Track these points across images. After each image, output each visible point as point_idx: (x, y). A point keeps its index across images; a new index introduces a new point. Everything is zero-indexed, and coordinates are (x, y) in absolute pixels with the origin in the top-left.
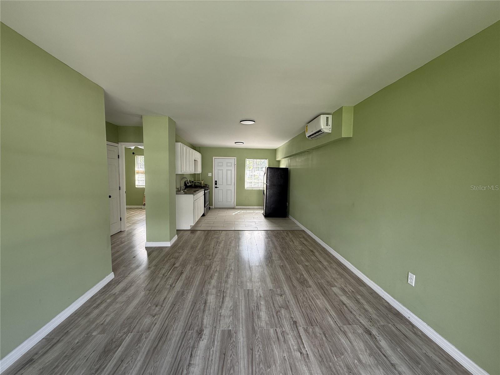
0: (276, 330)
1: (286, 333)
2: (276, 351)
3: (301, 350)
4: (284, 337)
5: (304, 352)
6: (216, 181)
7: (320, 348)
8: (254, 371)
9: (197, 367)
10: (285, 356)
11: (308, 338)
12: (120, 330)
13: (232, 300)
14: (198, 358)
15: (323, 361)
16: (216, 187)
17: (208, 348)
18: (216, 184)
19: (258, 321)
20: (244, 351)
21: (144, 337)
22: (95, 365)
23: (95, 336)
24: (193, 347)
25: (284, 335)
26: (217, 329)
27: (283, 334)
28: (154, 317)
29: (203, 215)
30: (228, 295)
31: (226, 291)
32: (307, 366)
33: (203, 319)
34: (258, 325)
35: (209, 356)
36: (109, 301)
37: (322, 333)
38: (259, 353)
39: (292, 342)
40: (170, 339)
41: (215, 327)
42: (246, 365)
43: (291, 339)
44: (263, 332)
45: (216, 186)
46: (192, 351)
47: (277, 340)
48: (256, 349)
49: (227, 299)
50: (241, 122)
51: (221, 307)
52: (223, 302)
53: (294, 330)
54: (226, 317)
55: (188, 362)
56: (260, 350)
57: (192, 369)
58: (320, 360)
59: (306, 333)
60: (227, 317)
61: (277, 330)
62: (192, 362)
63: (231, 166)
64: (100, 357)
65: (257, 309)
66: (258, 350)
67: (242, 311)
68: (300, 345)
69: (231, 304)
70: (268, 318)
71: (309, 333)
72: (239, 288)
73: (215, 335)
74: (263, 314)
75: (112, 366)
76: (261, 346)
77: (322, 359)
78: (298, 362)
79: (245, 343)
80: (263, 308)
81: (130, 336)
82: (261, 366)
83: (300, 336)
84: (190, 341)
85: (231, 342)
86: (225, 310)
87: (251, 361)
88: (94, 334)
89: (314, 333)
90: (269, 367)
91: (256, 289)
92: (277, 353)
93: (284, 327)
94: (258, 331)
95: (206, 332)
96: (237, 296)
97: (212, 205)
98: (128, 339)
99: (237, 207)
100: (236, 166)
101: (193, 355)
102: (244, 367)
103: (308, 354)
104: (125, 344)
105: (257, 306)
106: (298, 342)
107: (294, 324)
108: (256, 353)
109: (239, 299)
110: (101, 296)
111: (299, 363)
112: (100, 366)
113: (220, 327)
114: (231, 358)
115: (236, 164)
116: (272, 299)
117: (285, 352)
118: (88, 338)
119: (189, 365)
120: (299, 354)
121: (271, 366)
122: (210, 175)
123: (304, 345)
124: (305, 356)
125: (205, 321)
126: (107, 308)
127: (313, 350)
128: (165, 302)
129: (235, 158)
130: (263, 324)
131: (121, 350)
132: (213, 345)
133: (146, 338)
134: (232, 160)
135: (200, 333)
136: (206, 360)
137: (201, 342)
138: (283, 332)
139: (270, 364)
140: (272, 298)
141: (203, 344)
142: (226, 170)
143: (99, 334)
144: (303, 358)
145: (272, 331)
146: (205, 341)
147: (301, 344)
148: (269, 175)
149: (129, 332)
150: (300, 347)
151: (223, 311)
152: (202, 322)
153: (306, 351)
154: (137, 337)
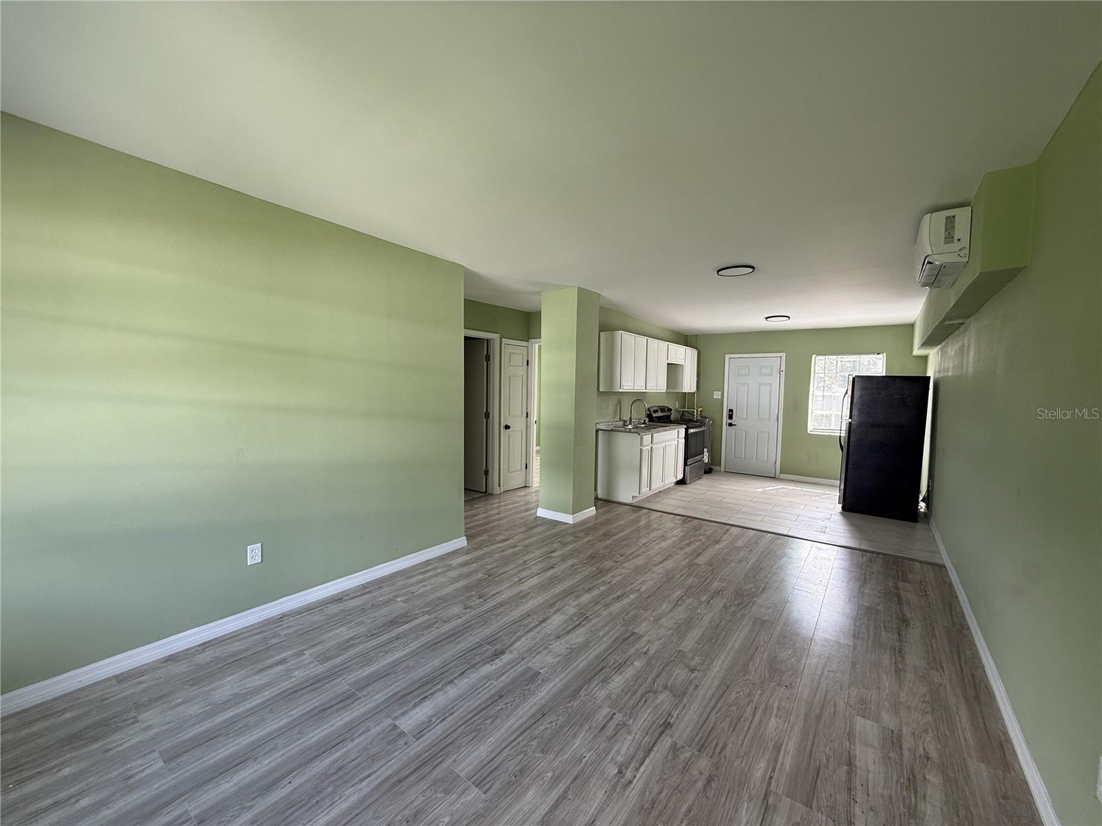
0: (614, 714)
1: (629, 729)
2: (578, 741)
3: (627, 768)
4: (617, 732)
5: (628, 774)
6: (731, 411)
7: (668, 792)
8: (518, 741)
9: (455, 689)
10: (585, 757)
11: (664, 762)
12: (421, 608)
13: (588, 636)
14: (467, 680)
15: (649, 813)
16: (730, 425)
17: (488, 677)
18: (731, 417)
19: (597, 685)
20: (530, 709)
21: (437, 625)
22: (375, 630)
23: (398, 602)
24: (473, 666)
25: (620, 729)
26: (523, 663)
27: (620, 727)
28: (466, 609)
29: (681, 482)
30: (587, 626)
31: (591, 619)
32: (609, 796)
33: (518, 639)
34: (590, 690)
35: (481, 687)
36: (438, 571)
37: (706, 773)
38: (548, 726)
39: (624, 747)
40: (457, 643)
41: (523, 659)
42: (514, 727)
43: (627, 743)
44: (588, 704)
45: (729, 421)
46: (468, 669)
47: (600, 727)
48: (553, 718)
49: (581, 630)
50: (720, 273)
51: (559, 637)
52: (569, 632)
53: (649, 733)
54: (551, 654)
55: (452, 678)
56: (554, 724)
57: (448, 688)
58: (646, 807)
59: (671, 751)
60: (554, 654)
61: (615, 716)
62: (456, 681)
63: (771, 375)
64: (384, 624)
65: (614, 669)
66: (552, 722)
67: (586, 658)
68: (634, 761)
69: (580, 640)
70: (620, 691)
71: (675, 757)
72: (620, 623)
73: (512, 667)
74: (617, 682)
75: (386, 638)
76: (562, 719)
77: (653, 807)
78: (600, 779)
79: (543, 701)
80: (630, 672)
81: (427, 617)
82: (534, 743)
83: (650, 750)
84: (477, 657)
85: (567, 705)
86: (561, 643)
87: (526, 729)
88: (399, 599)
89: (688, 764)
90: (543, 752)
91: (649, 638)
92: (579, 743)
93: (635, 719)
94: (582, 698)
95: (506, 658)
96: (601, 634)
97: (720, 466)
98: (420, 620)
99: (782, 476)
100: (783, 374)
101: (465, 674)
102: (510, 727)
103: (631, 782)
104: (413, 623)
105: (620, 664)
106: (635, 754)
107: (661, 726)
108: (545, 723)
109: (601, 639)
110: (435, 562)
111: (600, 782)
112: (378, 633)
113: (530, 660)
114: (504, 706)
115: (783, 368)
116: (663, 668)
117: (592, 752)
118: (391, 601)
119: (451, 682)
120: (616, 771)
121: (548, 753)
122: (717, 395)
123: (640, 767)
124: (623, 780)
125: (518, 644)
126: (430, 578)
127: (651, 784)
128: (494, 597)
129: (783, 355)
130: (601, 694)
131: (406, 627)
132: (498, 678)
133: (437, 628)
134: (775, 361)
135: (497, 655)
136: (474, 689)
137: (488, 665)
138: (625, 724)
139: (548, 750)
140: (666, 665)
141: (488, 668)
142: (758, 383)
143: (401, 601)
144: (614, 781)
145: (605, 711)
146: (494, 667)
147: (637, 762)
148: (861, 397)
149: (428, 613)
150: (630, 763)
151: (558, 643)
152: (514, 642)
153: (635, 776)
154: (432, 621)
